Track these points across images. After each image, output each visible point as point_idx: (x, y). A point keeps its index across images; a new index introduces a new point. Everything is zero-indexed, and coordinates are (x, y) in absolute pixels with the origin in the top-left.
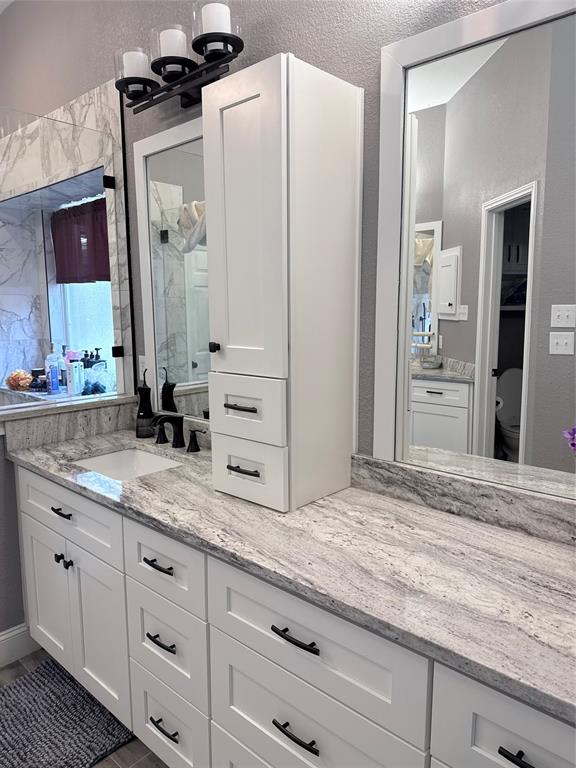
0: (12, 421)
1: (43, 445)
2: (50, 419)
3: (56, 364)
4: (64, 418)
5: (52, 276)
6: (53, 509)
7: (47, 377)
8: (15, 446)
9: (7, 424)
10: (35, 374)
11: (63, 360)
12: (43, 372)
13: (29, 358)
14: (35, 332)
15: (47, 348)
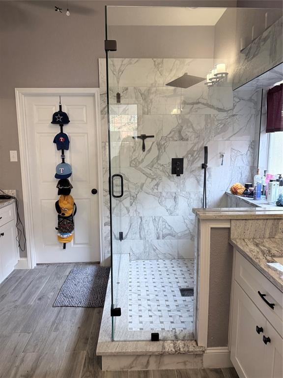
0: (236, 219)
1: (254, 238)
2: (260, 222)
3: (260, 182)
4: (270, 223)
5: (263, 128)
6: (259, 292)
7: (255, 189)
8: (235, 236)
9: (232, 221)
10: (247, 186)
11: (264, 179)
12: (251, 186)
13: (244, 176)
14: (249, 162)
15: (255, 171)
